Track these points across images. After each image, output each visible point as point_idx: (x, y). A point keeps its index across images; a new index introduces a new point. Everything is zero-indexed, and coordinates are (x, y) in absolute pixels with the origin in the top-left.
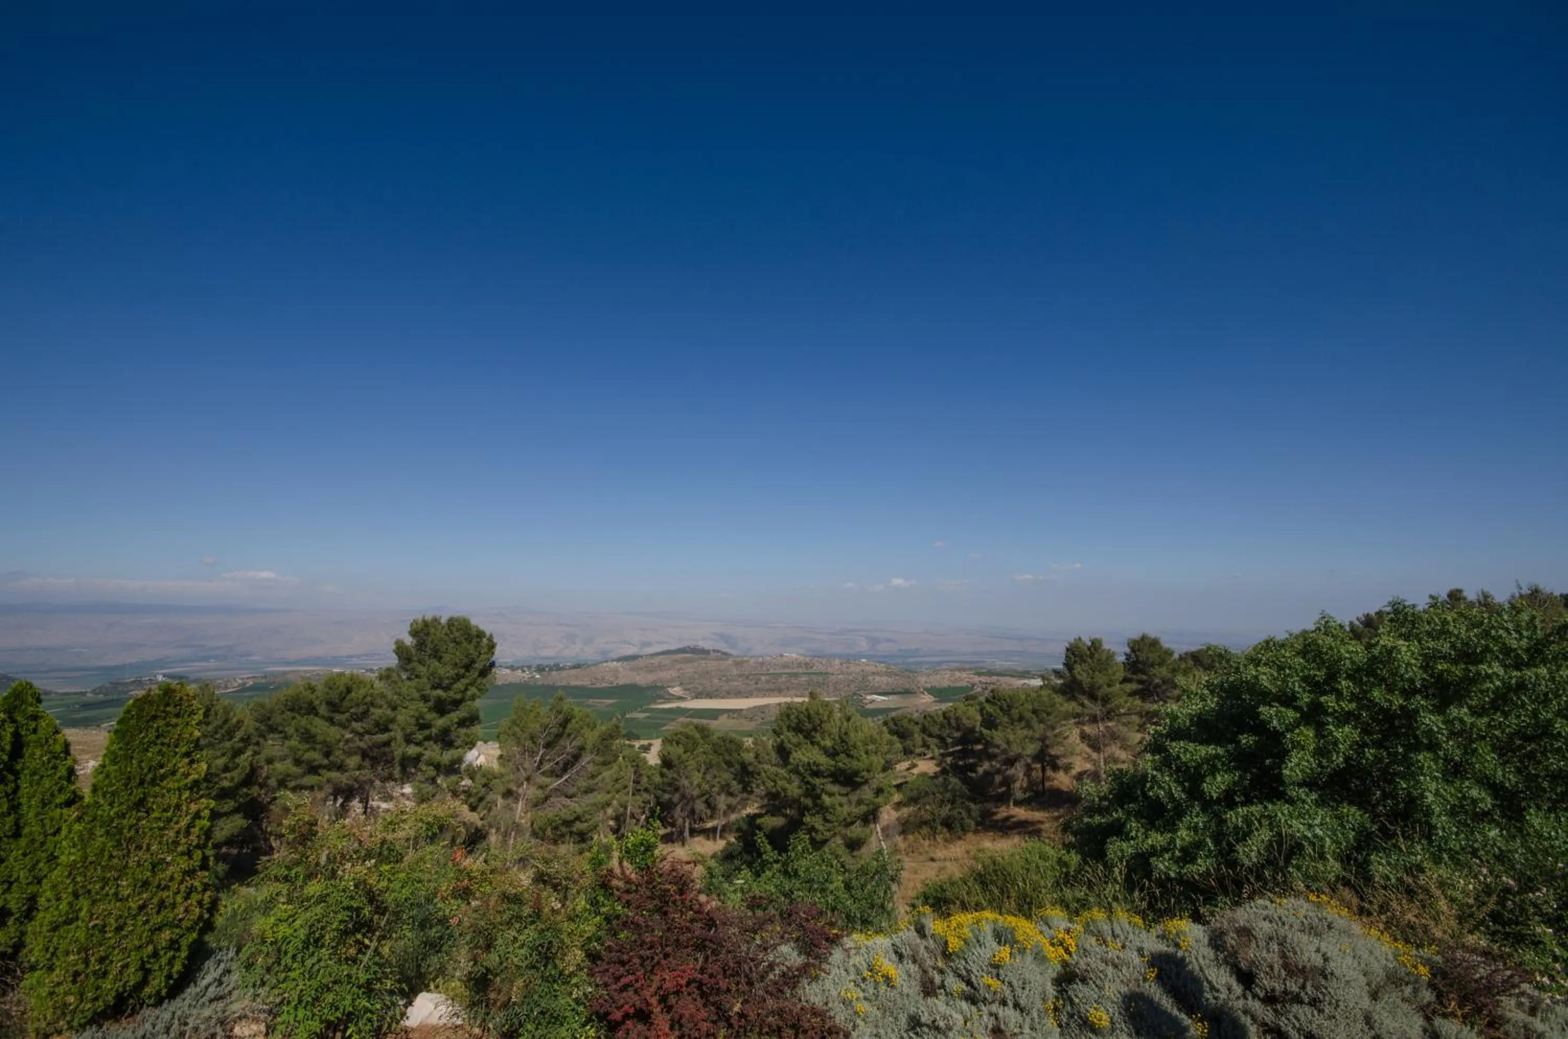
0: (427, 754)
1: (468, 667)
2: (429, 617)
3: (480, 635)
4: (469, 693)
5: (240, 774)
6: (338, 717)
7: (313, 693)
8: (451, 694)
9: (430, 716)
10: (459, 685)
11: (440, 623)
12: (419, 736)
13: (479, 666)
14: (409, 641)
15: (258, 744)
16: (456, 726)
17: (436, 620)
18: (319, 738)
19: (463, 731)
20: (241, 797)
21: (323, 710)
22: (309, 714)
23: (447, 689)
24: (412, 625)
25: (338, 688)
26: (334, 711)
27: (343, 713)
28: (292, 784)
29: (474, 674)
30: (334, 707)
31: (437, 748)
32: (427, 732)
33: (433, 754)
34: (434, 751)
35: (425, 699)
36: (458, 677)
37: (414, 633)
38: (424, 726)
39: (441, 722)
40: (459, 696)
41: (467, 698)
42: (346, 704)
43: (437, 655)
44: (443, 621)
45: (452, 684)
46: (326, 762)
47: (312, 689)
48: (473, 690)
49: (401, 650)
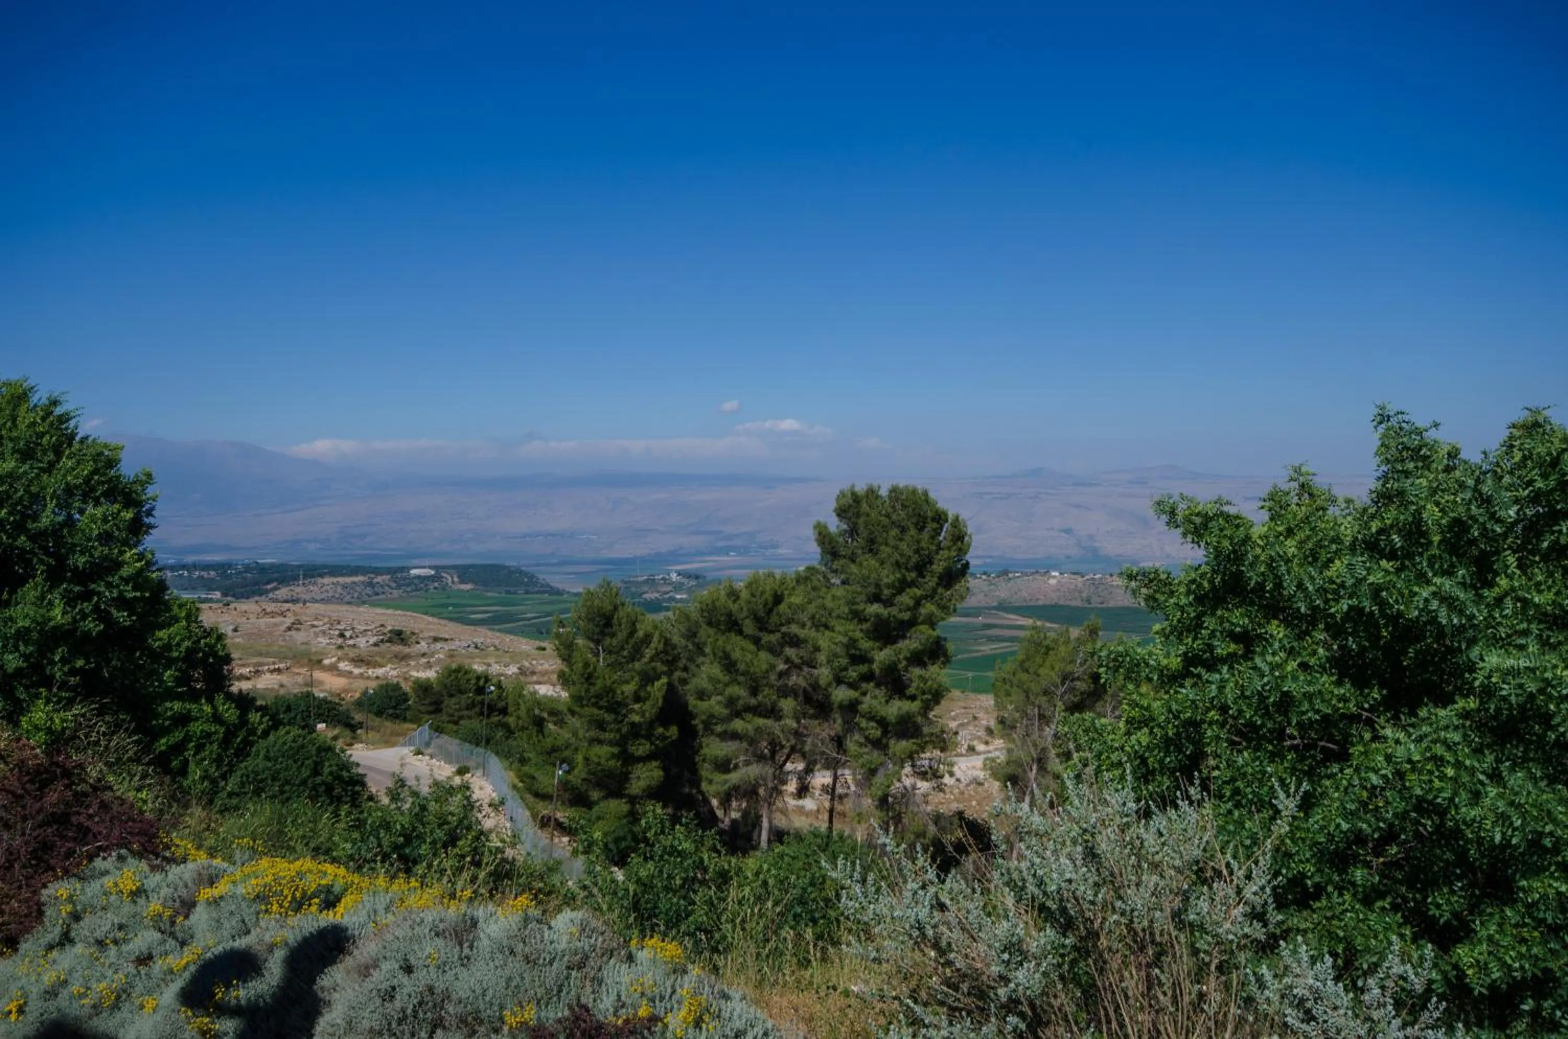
0: (868, 703)
1: (921, 568)
2: (861, 488)
3: (940, 518)
4: (923, 611)
5: (653, 706)
6: (766, 638)
7: (734, 602)
8: (894, 611)
9: (865, 644)
10: (905, 599)
11: (878, 497)
12: (853, 674)
13: (938, 567)
14: (834, 525)
15: (685, 669)
16: (904, 663)
17: (872, 493)
18: (742, 667)
19: (917, 671)
20: (658, 739)
21: (749, 627)
22: (729, 630)
23: (888, 603)
24: (838, 499)
25: (762, 593)
26: (761, 629)
27: (772, 632)
28: (719, 729)
29: (931, 582)
30: (762, 624)
31: (881, 693)
32: (863, 668)
33: (874, 702)
34: (875, 697)
35: (858, 616)
36: (902, 586)
37: (841, 512)
38: (859, 659)
39: (882, 656)
40: (906, 616)
41: (921, 619)
42: (774, 619)
43: (871, 547)
44: (884, 492)
45: (894, 595)
46: (753, 701)
47: (734, 594)
48: (928, 608)
49: (823, 537)
